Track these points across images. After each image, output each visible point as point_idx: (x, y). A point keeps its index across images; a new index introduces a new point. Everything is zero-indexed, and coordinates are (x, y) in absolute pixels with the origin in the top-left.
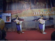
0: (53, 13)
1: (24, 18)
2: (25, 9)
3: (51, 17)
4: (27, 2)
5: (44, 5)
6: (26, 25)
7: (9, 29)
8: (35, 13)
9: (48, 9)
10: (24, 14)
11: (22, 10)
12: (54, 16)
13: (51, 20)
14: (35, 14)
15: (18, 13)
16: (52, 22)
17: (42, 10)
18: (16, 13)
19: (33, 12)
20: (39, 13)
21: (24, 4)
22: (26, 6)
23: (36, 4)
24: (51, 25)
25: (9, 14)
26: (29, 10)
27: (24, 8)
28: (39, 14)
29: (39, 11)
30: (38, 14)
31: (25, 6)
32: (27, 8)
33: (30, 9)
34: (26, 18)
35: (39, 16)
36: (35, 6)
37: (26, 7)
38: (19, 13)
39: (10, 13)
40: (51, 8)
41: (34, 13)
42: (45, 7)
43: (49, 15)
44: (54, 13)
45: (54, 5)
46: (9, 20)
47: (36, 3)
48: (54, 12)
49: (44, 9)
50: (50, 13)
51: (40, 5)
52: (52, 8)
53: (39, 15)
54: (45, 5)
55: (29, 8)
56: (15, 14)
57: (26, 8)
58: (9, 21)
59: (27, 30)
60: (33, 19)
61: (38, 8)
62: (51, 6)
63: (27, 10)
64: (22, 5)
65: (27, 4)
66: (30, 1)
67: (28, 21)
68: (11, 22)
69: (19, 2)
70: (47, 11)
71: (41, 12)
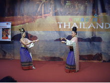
0: (102, 28)
1: (37, 33)
2: (41, 15)
3: (97, 35)
5: (82, 8)
6: (40, 49)
7: (7, 55)
8: (62, 25)
11: (35, 17)
12: (104, 35)
13: (95, 43)
14: (60, 27)
15: (27, 24)
16: (99, 48)
17: (78, 18)
18: (23, 22)
19: (57, 22)
20: (70, 24)
21: (40, 5)
22: (43, 8)
23: (65, 4)
24: (94, 54)
26: (48, 17)
27: (39, 12)
29: (71, 20)
30: (67, 27)
31: (41, 8)
32: (44, 14)
33: (51, 15)
34: (42, 33)
35: (69, 32)
36: (62, 10)
37: (43, 10)
38: (28, 22)
39: (10, 23)
40: (98, 14)
41: (58, 24)
43: (93, 31)
44: (104, 27)
46: (7, 36)
48: (104, 24)
49: (82, 17)
50: (96, 27)
51: (75, 7)
52: (101, 15)
54: (86, 7)
55: (49, 13)
56: (21, 25)
57: (43, 12)
58: (7, 38)
59: (42, 59)
60: (57, 36)
61: (69, 14)
62: (98, 9)
63: (45, 17)
64: (35, 6)
67: (46, 41)
70: (88, 22)
71: (75, 24)
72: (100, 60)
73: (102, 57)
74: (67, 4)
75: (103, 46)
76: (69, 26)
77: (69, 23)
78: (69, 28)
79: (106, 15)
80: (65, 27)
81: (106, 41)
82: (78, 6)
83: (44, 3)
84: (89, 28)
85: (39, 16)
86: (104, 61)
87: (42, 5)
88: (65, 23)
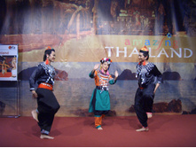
0: (180, 56)
1: (68, 65)
2: (75, 32)
4: (84, 6)
5: (146, 22)
7: (7, 109)
8: (113, 51)
9: (162, 37)
10: (69, 53)
11: (63, 36)
12: (183, 68)
13: (170, 82)
14: (110, 55)
16: (175, 90)
17: (140, 41)
18: (39, 45)
19: (104, 46)
20: (127, 50)
21: (73, 16)
22: (78, 20)
23: (118, 15)
24: (168, 102)
25: (10, 48)
26: (88, 37)
27: (71, 27)
28: (128, 55)
29: (128, 43)
30: (121, 55)
31: (75, 21)
32: (81, 31)
33: (94, 34)
34: (78, 66)
35: (126, 63)
36: (112, 25)
37: (78, 25)
39: (16, 47)
40: (172, 33)
41: (106, 51)
42: (151, 32)
43: (165, 61)
44: (183, 55)
45: (185, 25)
46: (9, 71)
47: (118, 13)
48: (183, 51)
49: (147, 37)
50: (170, 55)
51: (134, 20)
52: (178, 34)
53: (126, 59)
54: (152, 21)
55: (90, 30)
56: (37, 51)
57: (78, 28)
58: (10, 75)
61: (125, 33)
62: (172, 26)
63: (83, 36)
64: (63, 17)
65: (81, 16)
66: (96, 2)
67: (84, 80)
68: (16, 79)
69: (55, 5)
70: (157, 47)
71: (135, 49)
72: (178, 111)
73: (181, 106)
74: (121, 15)
75: (182, 87)
76: (125, 52)
77: (125, 48)
78: (125, 56)
79: (186, 36)
80: (118, 55)
81: (187, 78)
82: (139, 19)
83: (80, 11)
84: (159, 56)
85: (70, 35)
86: (185, 113)
87: (76, 15)
88: (118, 48)
